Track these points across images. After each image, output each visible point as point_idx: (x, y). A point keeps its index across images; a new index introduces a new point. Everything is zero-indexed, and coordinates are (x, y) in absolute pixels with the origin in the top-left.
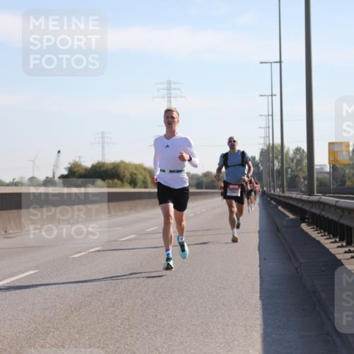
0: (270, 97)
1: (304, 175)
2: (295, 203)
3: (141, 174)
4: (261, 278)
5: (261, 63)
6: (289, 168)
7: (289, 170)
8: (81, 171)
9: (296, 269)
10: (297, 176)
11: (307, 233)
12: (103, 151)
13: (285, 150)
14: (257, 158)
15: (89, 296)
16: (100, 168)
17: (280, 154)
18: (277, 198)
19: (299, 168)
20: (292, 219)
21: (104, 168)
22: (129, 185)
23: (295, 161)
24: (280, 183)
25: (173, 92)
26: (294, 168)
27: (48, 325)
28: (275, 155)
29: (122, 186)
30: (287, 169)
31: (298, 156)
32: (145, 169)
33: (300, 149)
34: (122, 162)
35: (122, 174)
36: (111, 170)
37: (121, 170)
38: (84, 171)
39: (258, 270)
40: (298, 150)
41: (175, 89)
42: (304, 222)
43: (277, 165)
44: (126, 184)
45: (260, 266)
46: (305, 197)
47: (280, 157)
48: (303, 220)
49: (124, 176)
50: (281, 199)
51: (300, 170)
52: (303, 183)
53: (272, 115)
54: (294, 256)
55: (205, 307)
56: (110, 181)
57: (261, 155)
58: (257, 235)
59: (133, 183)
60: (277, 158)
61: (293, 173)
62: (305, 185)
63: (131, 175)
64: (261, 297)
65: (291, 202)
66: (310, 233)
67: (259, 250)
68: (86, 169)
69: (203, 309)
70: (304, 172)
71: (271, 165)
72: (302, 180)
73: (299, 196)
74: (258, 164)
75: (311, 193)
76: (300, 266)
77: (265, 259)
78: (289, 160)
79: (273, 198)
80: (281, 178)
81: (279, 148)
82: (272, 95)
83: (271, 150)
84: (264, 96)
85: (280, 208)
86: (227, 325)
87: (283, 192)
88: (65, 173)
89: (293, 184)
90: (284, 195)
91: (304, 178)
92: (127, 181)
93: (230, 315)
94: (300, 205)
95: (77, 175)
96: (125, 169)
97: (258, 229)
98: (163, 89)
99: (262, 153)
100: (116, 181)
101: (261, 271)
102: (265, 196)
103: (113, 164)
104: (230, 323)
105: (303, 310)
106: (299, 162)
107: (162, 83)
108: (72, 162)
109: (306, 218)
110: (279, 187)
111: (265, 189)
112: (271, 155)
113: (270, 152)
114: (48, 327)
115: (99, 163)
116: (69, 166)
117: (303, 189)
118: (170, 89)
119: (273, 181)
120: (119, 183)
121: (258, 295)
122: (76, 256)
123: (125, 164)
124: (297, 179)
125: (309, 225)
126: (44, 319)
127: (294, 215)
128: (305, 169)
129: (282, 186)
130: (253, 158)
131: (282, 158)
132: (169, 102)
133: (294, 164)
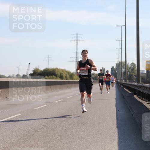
0: (121, 41)
1: (135, 75)
2: (131, 87)
3: (65, 73)
4: (117, 118)
5: (117, 26)
6: (129, 71)
7: (129, 72)
8: (39, 72)
9: (132, 115)
10: (132, 75)
11: (136, 100)
12: (48, 63)
13: (127, 64)
14: (115, 67)
15: (43, 126)
16: (47, 71)
17: (125, 65)
18: (123, 84)
19: (133, 71)
20: (130, 93)
21: (49, 71)
22: (59, 78)
23: (131, 68)
24: (124, 78)
25: (78, 38)
26: (130, 72)
27: (26, 138)
28: (122, 66)
29: (56, 79)
30: (128, 72)
31: (133, 67)
32: (66, 71)
33: (133, 63)
34: (56, 68)
35: (57, 73)
36: (52, 72)
37: (56, 72)
38: (40, 72)
39: (116, 115)
40: (133, 64)
41: (79, 37)
42: (135, 95)
43: (123, 70)
44: (58, 78)
45: (116, 113)
46: (136, 84)
47: (124, 67)
48: (135, 94)
49: (57, 74)
50: (125, 85)
51: (133, 72)
52: (135, 78)
53: (122, 49)
54: (131, 109)
55: (93, 131)
56: (51, 77)
57: (116, 66)
58: (115, 100)
59: (61, 77)
60: (123, 67)
61: (130, 74)
62: (135, 79)
63: (61, 74)
64: (117, 127)
65: (129, 86)
66: (138, 99)
67: (116, 106)
68: (41, 71)
69: (92, 131)
70: (135, 73)
71: (121, 70)
72: (134, 77)
73: (133, 84)
74: (115, 70)
75: (138, 82)
76: (134, 114)
77: (119, 110)
78: (128, 68)
79: (121, 84)
80: (125, 76)
81: (124, 63)
82: (121, 40)
83: (121, 64)
84: (118, 40)
85: (124, 88)
86: (103, 139)
87: (126, 81)
88: (32, 73)
89: (130, 78)
90: (126, 83)
91: (135, 76)
92: (59, 77)
93: (104, 134)
94: (133, 87)
95: (37, 73)
96: (58, 71)
97: (115, 97)
98: (74, 37)
99: (117, 65)
100: (54, 76)
101: (117, 115)
102: (118, 84)
103: (53, 69)
104: (104, 138)
105: (136, 132)
106: (133, 69)
107: (74, 35)
108: (35, 68)
109: (136, 93)
110: (124, 80)
111: (118, 80)
112: (121, 66)
113: (121, 65)
114: (25, 138)
115: (46, 69)
116: (34, 70)
117: (135, 81)
118: (77, 37)
119: (122, 77)
120: (55, 77)
121: (116, 126)
122: (37, 108)
123: (58, 69)
124: (132, 76)
125: (137, 96)
126: (24, 135)
127: (130, 91)
128: (136, 72)
129: (125, 79)
130: (113, 67)
131: (126, 67)
132: (77, 42)
133: (131, 70)
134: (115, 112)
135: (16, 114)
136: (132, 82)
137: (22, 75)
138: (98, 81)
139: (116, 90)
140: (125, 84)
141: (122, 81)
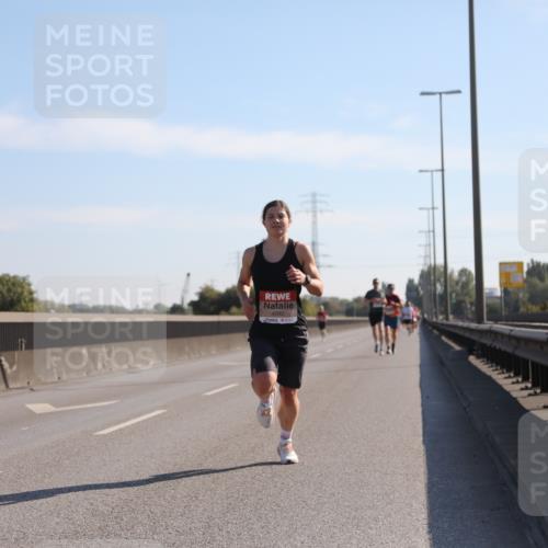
0: (431, 211)
1: (471, 300)
2: (461, 332)
4: (424, 420)
5: (421, 171)
6: (453, 291)
7: (454, 295)
8: (214, 296)
9: (465, 409)
10: (464, 302)
11: (475, 368)
13: (449, 271)
14: (416, 281)
15: (225, 440)
17: (443, 276)
20: (458, 352)
23: (460, 284)
24: (443, 309)
25: (319, 205)
26: (459, 292)
28: (437, 277)
30: (451, 293)
31: (464, 279)
33: (466, 270)
38: (216, 297)
39: (420, 410)
40: (463, 272)
41: (321, 202)
42: (473, 355)
43: (439, 288)
45: (422, 405)
46: (474, 325)
47: (442, 280)
48: (471, 352)
50: (445, 328)
51: (467, 294)
52: (470, 309)
54: (462, 394)
57: (420, 278)
60: (439, 280)
61: (458, 298)
62: (472, 312)
64: (424, 442)
65: (457, 331)
66: (479, 367)
67: (421, 386)
68: (220, 295)
70: (470, 297)
71: (433, 288)
72: (469, 306)
73: (466, 324)
74: (418, 287)
75: (480, 321)
78: (453, 284)
79: (435, 326)
80: (443, 304)
81: (442, 270)
82: (433, 209)
83: (432, 271)
84: (424, 209)
85: (443, 338)
87: (447, 319)
88: (196, 298)
89: (458, 310)
90: (448, 323)
91: (472, 304)
94: (467, 335)
95: (209, 301)
97: (418, 362)
98: (308, 202)
99: (425, 276)
101: (423, 412)
102: (426, 325)
106: (465, 285)
108: (203, 286)
109: (475, 350)
110: (442, 313)
111: (426, 316)
112: (432, 278)
113: (432, 274)
116: (199, 290)
117: (470, 316)
118: (315, 202)
119: (435, 307)
122: (209, 393)
124: (463, 304)
125: (478, 357)
127: (460, 345)
128: (473, 293)
129: (445, 313)
130: (411, 282)
131: (446, 281)
132: (315, 216)
133: (458, 288)
134: (419, 401)
135: (152, 411)
136: (462, 319)
137: (169, 304)
138: (367, 318)
139: (421, 341)
140: (443, 325)
141: (437, 317)
